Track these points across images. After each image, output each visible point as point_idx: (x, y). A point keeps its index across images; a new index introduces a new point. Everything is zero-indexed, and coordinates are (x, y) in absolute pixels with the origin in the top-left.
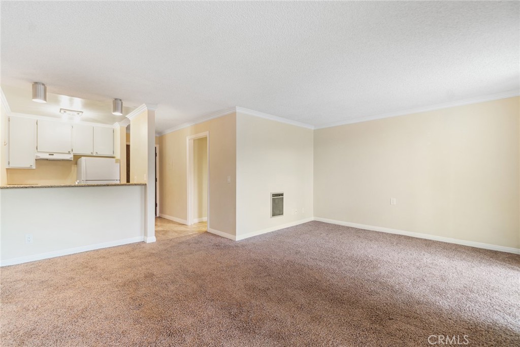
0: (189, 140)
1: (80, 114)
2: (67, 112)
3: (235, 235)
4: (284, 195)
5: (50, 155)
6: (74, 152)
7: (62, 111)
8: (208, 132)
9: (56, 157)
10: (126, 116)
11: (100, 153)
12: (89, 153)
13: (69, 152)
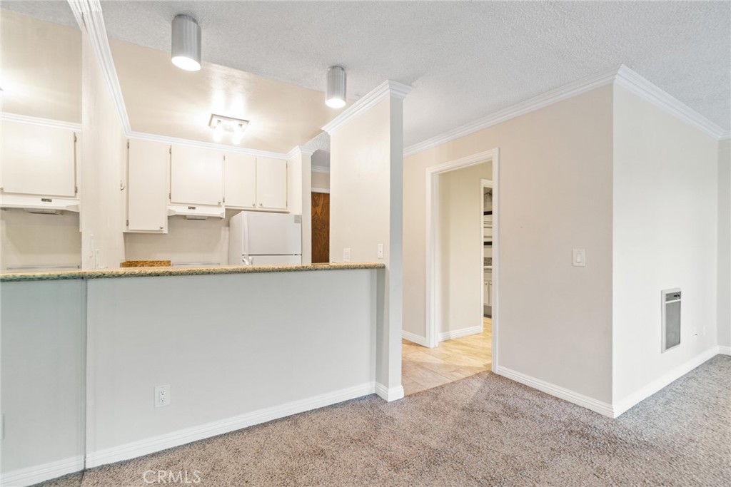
0: (432, 174)
1: (244, 125)
2: (224, 122)
3: (611, 402)
4: (682, 295)
5: (190, 208)
6: (227, 203)
7: (215, 120)
8: (497, 149)
9: (199, 212)
10: (322, 129)
11: (267, 206)
12: (249, 205)
13: (219, 203)
